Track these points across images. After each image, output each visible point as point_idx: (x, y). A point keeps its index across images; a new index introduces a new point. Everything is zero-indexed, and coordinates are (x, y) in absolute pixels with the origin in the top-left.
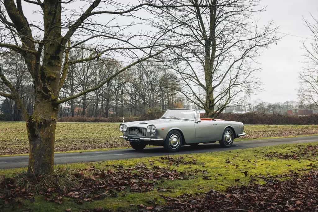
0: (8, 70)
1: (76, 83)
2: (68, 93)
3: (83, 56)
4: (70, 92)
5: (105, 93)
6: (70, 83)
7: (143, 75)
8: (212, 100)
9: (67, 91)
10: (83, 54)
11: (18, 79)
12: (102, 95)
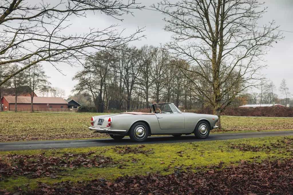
0: (94, 71)
1: (151, 81)
2: (144, 90)
3: (156, 59)
4: (145, 88)
5: (176, 89)
6: (145, 81)
7: (209, 74)
8: (218, 95)
9: (143, 88)
10: (156, 57)
11: (102, 78)
12: (172, 91)
